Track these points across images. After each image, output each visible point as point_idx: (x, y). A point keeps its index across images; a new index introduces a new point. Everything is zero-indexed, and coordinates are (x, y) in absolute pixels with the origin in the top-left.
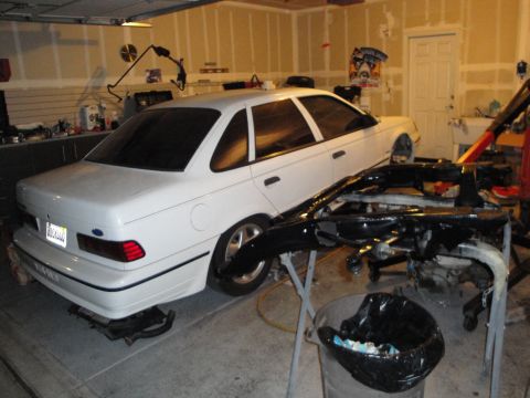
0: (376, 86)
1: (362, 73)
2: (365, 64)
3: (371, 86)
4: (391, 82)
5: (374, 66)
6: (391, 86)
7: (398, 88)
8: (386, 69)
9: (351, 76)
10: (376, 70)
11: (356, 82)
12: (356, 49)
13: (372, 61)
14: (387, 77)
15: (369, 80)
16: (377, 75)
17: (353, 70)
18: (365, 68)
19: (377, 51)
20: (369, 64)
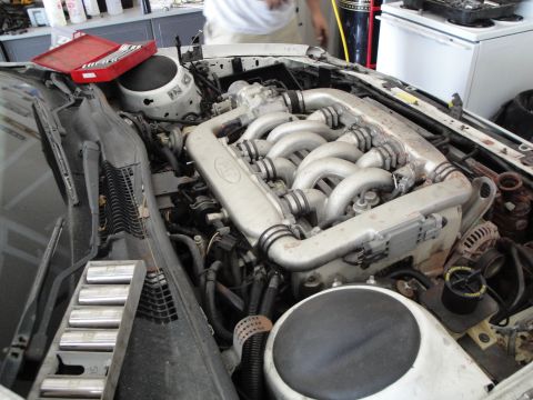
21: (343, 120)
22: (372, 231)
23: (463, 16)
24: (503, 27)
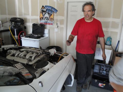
0: (52, 24)
1: (46, 18)
2: (47, 14)
3: (49, 24)
4: (58, 23)
5: (51, 15)
6: (59, 25)
7: (62, 26)
8: (56, 17)
9: (40, 19)
10: (52, 17)
11: (43, 22)
12: (43, 7)
13: (50, 12)
14: (57, 20)
15: (49, 21)
16: (52, 19)
17: (42, 16)
18: (47, 15)
19: (52, 8)
20: (49, 13)
21: (28, 51)
22: (39, 59)
23: (36, 37)
24: (42, 38)
